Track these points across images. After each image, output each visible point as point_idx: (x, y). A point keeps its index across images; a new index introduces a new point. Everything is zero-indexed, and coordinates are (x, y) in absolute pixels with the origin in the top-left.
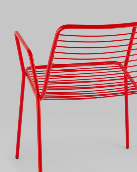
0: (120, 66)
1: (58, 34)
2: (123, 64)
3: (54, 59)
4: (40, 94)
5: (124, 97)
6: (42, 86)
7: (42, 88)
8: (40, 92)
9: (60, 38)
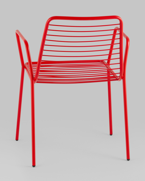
0: (104, 63)
1: (48, 25)
2: (106, 61)
3: (45, 46)
4: (34, 76)
5: (107, 82)
6: (35, 73)
7: (35, 74)
8: (34, 75)
9: (50, 27)
